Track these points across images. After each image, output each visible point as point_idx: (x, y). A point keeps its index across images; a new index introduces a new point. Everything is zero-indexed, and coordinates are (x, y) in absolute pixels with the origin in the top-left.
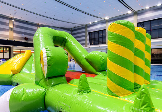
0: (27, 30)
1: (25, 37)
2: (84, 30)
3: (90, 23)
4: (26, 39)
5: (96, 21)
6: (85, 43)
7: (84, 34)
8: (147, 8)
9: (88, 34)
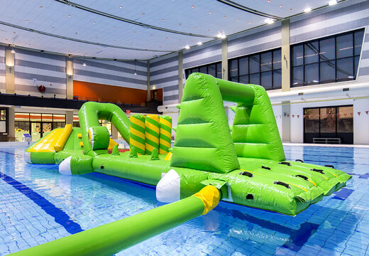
0: (44, 69)
1: (39, 86)
2: (175, 63)
3: (187, 47)
4: (42, 89)
5: (200, 43)
6: (178, 95)
7: (175, 73)
8: (308, 10)
9: (184, 72)
